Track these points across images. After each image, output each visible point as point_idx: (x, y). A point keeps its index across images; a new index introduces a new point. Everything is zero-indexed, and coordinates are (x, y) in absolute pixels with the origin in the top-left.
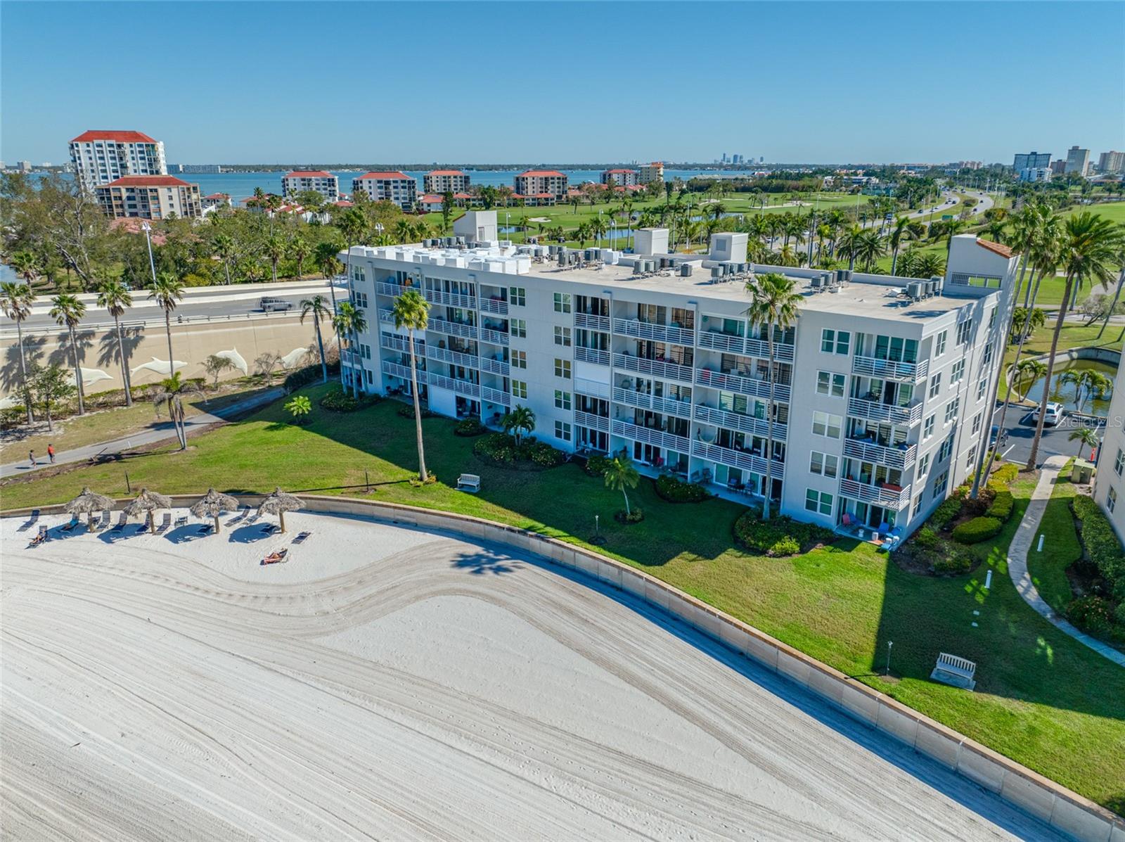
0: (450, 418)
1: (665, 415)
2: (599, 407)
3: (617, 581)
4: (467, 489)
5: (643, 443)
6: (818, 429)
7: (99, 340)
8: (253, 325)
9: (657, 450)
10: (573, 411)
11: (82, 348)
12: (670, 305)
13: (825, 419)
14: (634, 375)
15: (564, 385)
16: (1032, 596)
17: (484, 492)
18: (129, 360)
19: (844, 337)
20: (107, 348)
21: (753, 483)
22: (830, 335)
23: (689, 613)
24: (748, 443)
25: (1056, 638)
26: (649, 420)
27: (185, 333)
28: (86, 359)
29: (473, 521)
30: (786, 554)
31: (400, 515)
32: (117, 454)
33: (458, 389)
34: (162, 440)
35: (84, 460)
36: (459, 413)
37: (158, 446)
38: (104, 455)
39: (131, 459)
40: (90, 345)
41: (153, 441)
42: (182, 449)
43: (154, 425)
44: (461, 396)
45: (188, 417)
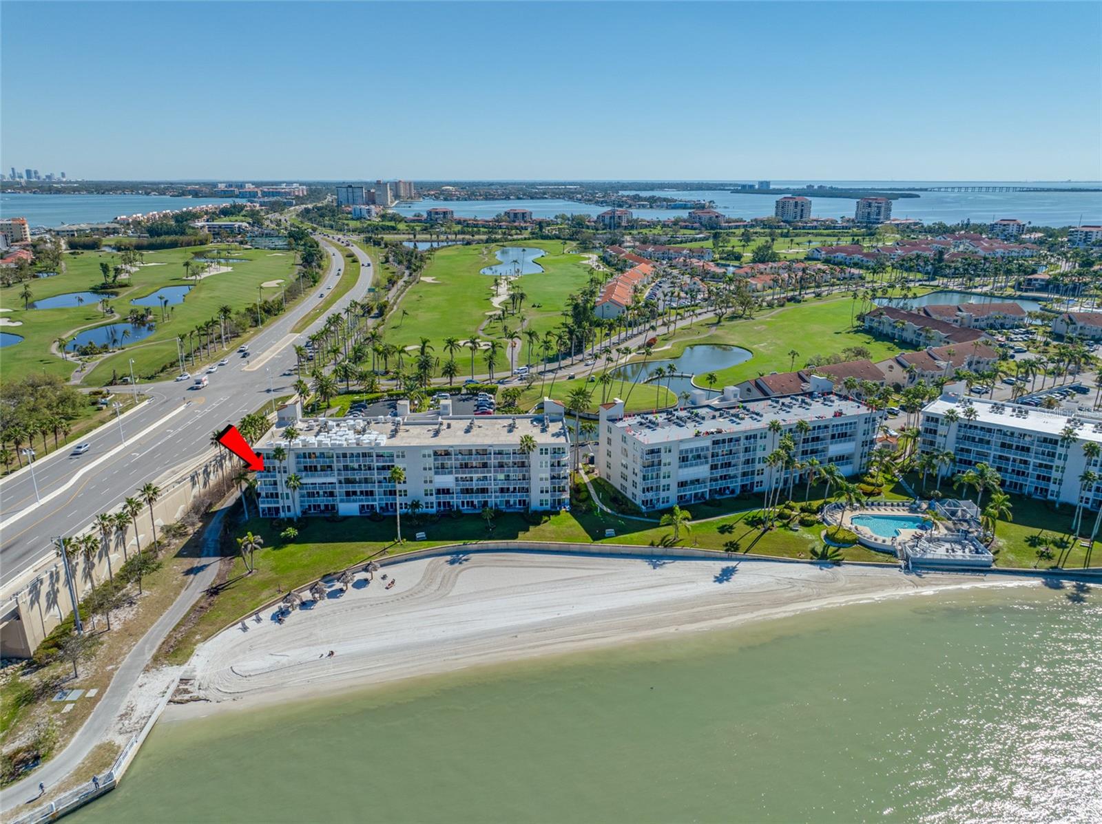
0: (356, 516)
1: (475, 488)
2: (446, 491)
3: (506, 548)
4: (422, 540)
5: (465, 501)
6: (541, 479)
8: (165, 499)
9: (472, 502)
10: (434, 496)
12: (474, 449)
13: (543, 476)
14: (460, 476)
15: (429, 487)
16: (609, 511)
17: (430, 538)
19: (546, 450)
21: (515, 503)
22: (542, 450)
23: (537, 547)
24: (511, 489)
25: (622, 519)
26: (467, 491)
27: (143, 516)
29: (442, 547)
30: (546, 521)
31: (408, 557)
32: (212, 588)
33: (362, 500)
34: (218, 575)
35: (203, 596)
36: (361, 512)
37: (223, 578)
38: (207, 591)
39: (232, 586)
40: (111, 540)
41: (214, 577)
42: (250, 572)
43: (188, 572)
44: (365, 503)
45: (196, 562)
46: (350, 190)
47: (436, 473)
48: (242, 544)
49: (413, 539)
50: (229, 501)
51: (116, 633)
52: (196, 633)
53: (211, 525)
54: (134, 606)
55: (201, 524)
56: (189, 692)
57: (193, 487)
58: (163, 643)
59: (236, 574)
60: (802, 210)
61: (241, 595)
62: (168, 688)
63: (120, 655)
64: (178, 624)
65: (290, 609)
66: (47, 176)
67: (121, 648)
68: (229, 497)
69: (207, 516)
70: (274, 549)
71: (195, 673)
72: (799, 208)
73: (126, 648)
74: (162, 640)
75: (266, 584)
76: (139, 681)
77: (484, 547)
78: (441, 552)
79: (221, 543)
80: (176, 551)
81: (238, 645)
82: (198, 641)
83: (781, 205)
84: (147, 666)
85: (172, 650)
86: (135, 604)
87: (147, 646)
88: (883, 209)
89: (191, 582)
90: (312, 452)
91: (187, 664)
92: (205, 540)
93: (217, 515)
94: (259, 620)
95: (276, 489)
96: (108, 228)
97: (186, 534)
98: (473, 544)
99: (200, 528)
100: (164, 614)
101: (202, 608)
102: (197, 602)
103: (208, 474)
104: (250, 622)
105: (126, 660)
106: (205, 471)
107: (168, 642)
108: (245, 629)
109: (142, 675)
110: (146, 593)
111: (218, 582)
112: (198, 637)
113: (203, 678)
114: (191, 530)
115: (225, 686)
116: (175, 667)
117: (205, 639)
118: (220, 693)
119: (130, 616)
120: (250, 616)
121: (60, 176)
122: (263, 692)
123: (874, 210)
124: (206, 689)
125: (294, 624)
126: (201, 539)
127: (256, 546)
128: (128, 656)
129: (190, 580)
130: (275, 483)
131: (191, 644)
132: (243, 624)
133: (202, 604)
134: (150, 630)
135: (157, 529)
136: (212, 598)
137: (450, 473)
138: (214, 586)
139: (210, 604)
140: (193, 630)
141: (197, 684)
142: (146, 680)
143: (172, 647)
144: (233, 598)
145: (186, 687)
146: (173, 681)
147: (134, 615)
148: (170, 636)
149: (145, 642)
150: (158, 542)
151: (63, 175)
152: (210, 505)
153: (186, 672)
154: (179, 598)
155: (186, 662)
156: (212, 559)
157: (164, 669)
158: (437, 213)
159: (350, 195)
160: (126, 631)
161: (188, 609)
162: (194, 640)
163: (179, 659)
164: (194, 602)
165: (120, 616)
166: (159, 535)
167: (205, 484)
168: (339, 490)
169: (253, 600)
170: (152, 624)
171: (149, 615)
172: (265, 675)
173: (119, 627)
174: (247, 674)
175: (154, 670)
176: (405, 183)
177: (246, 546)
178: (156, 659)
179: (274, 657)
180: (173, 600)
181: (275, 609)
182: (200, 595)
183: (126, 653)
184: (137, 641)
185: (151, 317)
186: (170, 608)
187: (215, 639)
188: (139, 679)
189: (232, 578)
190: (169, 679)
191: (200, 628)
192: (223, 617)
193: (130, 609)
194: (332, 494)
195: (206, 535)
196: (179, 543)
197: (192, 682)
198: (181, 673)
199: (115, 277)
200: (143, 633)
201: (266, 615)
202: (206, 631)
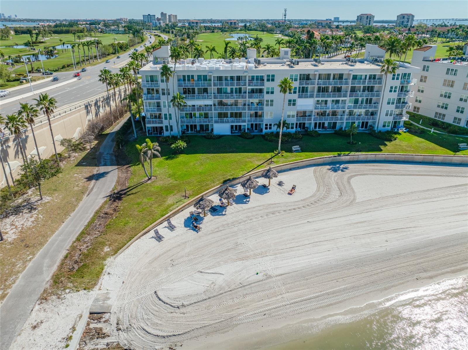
0: (228, 135)
1: (335, 111)
4: (297, 151)
6: (388, 103)
7: (12, 143)
8: (63, 119)
10: (295, 118)
11: (6, 150)
14: (320, 99)
16: (438, 132)
18: (26, 151)
20: (16, 146)
22: (394, 75)
27: (42, 130)
28: (9, 156)
29: (320, 158)
32: (114, 193)
33: (232, 122)
34: (118, 182)
35: (105, 203)
36: (232, 133)
37: (123, 184)
38: (110, 196)
39: (134, 191)
40: (9, 147)
41: (114, 184)
42: (149, 179)
43: (90, 179)
44: (234, 124)
45: (96, 170)
46: (149, 16)
47: (299, 97)
48: (141, 150)
49: (291, 151)
50: (117, 127)
51: (10, 244)
52: (103, 244)
53: (105, 142)
54: (35, 212)
55: (96, 142)
56: (104, 336)
57: (87, 115)
58: (66, 257)
59: (135, 181)
60: (370, 20)
61: (145, 200)
62: (74, 329)
63: (10, 275)
64: (82, 233)
65: (202, 215)
66: (8, 17)
67: (14, 265)
68: (116, 125)
69: (100, 136)
70: (167, 159)
71: (109, 302)
72: (369, 19)
73: (19, 264)
74: (64, 253)
75: (169, 190)
76: (33, 319)
77: (355, 158)
78: (319, 163)
79: (115, 156)
80: (76, 163)
81: (156, 259)
82: (108, 255)
83: (359, 18)
84: (45, 291)
85: (76, 267)
86: (35, 209)
87: (47, 261)
88: (410, 20)
89: (92, 189)
90: (190, 74)
91: (97, 287)
92: (101, 154)
93: (108, 137)
94: (172, 228)
95: (160, 110)
96: (35, 27)
97: (84, 149)
98: (345, 156)
99: (96, 145)
100: (67, 221)
101: (106, 214)
102: (101, 208)
103: (99, 107)
104: (162, 229)
105: (18, 282)
106: (96, 104)
107: (72, 256)
108: (159, 238)
109: (37, 307)
110: (47, 199)
111: (119, 188)
112: (106, 249)
113: (121, 309)
114: (88, 146)
115: (154, 324)
116: (82, 292)
117: (116, 251)
118: (150, 337)
119: (29, 223)
120: (161, 223)
121: (14, 17)
122: (208, 334)
123: (406, 20)
124: (127, 330)
125: (213, 232)
126: (97, 153)
127: (156, 152)
128: (21, 276)
129: (91, 186)
130: (158, 105)
131: (99, 258)
132: (157, 232)
133: (106, 210)
134: (50, 240)
135: (57, 144)
136: (116, 204)
137: (312, 96)
138: (116, 191)
139: (115, 210)
140: (100, 239)
141: (113, 320)
142: (42, 315)
143: (76, 262)
144: (138, 204)
145: (99, 325)
146: (81, 317)
147: (33, 222)
148: (73, 248)
149: (44, 256)
150: (58, 154)
151: (16, 16)
152: (103, 129)
153: (97, 300)
154: (81, 204)
155: (95, 284)
156: (109, 168)
157: (68, 296)
158: (193, 23)
159: (149, 19)
160: (22, 241)
161: (91, 216)
162: (103, 253)
163: (86, 280)
164: (97, 208)
165: (17, 224)
166: (60, 149)
167: (97, 115)
168: (214, 113)
169: (160, 205)
170: (53, 232)
171: (50, 222)
172: (204, 305)
173: (14, 237)
174: (179, 304)
175: (54, 297)
176: (174, 15)
177: (145, 153)
178: (56, 281)
179: (206, 276)
180: (76, 206)
181: (186, 214)
182: (103, 201)
183: (19, 272)
184: (34, 255)
185: (56, 52)
186: (72, 214)
187: (127, 251)
188: (34, 314)
189: (132, 185)
190: (74, 314)
191: (108, 237)
192: (132, 224)
193: (29, 215)
194: (206, 116)
195: (101, 150)
196: (79, 156)
197: (106, 316)
198: (90, 302)
199: (37, 38)
200: (42, 244)
201: (179, 220)
202: (115, 241)
